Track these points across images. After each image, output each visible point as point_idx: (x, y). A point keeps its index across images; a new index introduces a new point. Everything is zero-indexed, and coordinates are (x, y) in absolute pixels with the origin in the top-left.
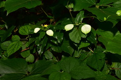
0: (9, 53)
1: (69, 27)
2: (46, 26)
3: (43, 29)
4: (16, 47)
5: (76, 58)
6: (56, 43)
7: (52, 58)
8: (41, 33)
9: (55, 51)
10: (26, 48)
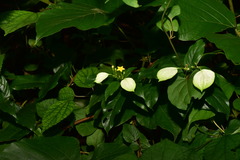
0: (46, 124)
1: (166, 73)
2: (121, 69)
3: (115, 76)
4: (62, 112)
5: (184, 142)
6: (143, 107)
7: (138, 141)
8: (110, 85)
9: (143, 124)
10: (87, 116)
